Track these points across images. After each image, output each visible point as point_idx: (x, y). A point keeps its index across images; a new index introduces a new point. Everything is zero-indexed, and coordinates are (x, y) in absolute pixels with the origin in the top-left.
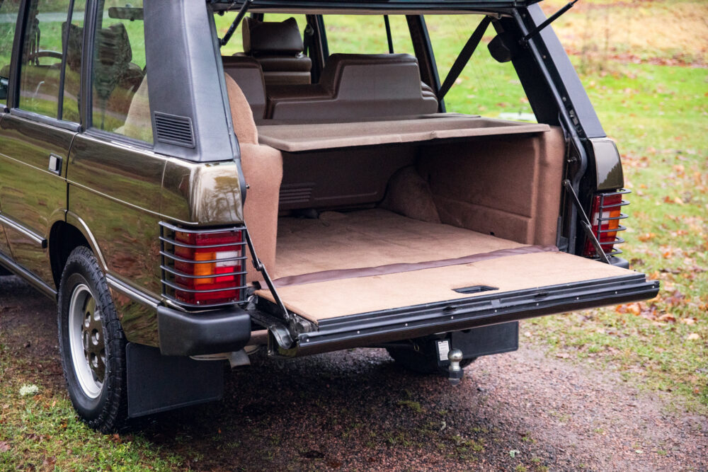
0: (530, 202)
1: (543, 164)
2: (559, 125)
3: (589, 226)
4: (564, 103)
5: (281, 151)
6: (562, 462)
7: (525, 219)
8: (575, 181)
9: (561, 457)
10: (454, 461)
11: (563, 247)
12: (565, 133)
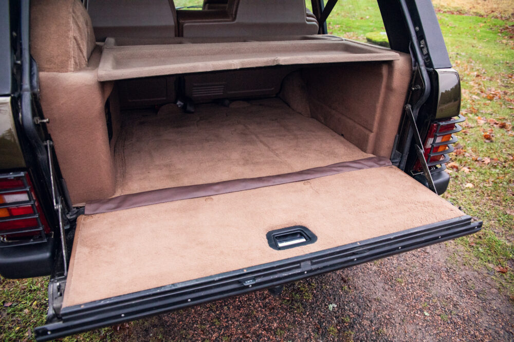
0: (374, 119)
1: (389, 89)
2: (410, 53)
3: (422, 151)
4: (417, 32)
6: (366, 323)
7: (367, 132)
8: (416, 107)
9: (367, 314)
10: (286, 310)
11: (396, 161)
12: (413, 61)
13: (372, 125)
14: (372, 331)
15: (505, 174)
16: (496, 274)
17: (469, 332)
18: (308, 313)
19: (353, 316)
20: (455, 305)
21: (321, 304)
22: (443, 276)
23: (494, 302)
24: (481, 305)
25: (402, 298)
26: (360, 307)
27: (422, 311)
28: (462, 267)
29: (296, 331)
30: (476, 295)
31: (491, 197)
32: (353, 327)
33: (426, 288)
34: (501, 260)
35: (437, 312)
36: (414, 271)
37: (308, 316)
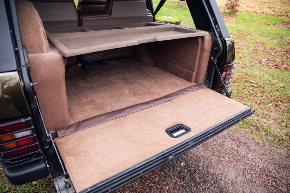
0: (195, 65)
1: (203, 49)
2: (211, 31)
3: (222, 79)
4: (214, 21)
5: (63, 56)
6: (201, 168)
7: (192, 72)
8: (216, 58)
9: (200, 164)
10: (160, 170)
11: (207, 85)
12: (213, 36)
13: (194, 68)
14: (205, 172)
15: (240, 85)
16: (250, 133)
17: (246, 162)
18: (172, 170)
19: (194, 166)
20: (237, 151)
21: (176, 164)
22: (228, 139)
23: (252, 146)
24: (247, 149)
25: (213, 153)
26: (195, 161)
27: (223, 157)
28: (235, 133)
29: (169, 181)
30: (244, 145)
31: (238, 97)
32: (195, 172)
33: (222, 146)
34: (250, 126)
35: (230, 156)
36: (215, 139)
37: (172, 171)
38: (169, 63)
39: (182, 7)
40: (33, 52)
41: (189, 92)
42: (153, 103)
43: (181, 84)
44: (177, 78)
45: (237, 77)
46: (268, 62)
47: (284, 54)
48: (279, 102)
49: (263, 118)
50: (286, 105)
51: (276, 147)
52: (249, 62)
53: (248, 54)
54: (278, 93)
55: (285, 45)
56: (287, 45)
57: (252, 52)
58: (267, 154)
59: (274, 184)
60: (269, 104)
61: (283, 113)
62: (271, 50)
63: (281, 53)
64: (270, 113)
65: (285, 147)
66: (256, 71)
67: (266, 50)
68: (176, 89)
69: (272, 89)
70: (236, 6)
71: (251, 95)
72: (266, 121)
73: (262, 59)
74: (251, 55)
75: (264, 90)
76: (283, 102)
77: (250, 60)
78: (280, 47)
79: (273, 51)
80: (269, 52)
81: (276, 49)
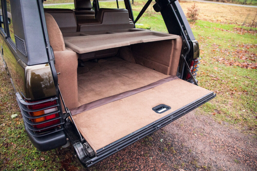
0: (169, 62)
1: (175, 49)
2: (181, 35)
4: (183, 27)
5: (77, 53)
6: (176, 143)
7: (167, 67)
9: (175, 140)
10: (144, 146)
11: (179, 77)
12: (183, 38)
13: (169, 64)
14: (180, 146)
15: (203, 79)
16: (213, 115)
17: (211, 137)
18: (153, 145)
19: (171, 142)
20: (203, 129)
21: (157, 140)
22: (196, 120)
23: (215, 125)
24: (211, 127)
25: (185, 131)
26: (172, 138)
27: (193, 134)
28: (201, 116)
29: (152, 153)
30: (209, 124)
32: (172, 146)
33: (192, 126)
34: (212, 110)
35: (199, 133)
36: (185, 121)
37: (154, 146)
38: (148, 60)
39: (151, 16)
40: (56, 50)
41: (166, 82)
42: (139, 90)
43: (159, 76)
44: (155, 72)
45: (200, 72)
46: (224, 60)
47: (236, 54)
48: (234, 91)
49: (223, 104)
50: (239, 93)
51: (234, 125)
52: (209, 61)
53: (208, 54)
54: (233, 85)
55: (236, 47)
56: (238, 47)
57: (210, 53)
58: (227, 130)
59: (233, 152)
60: (226, 93)
61: (237, 100)
62: (226, 51)
63: (234, 53)
64: (227, 100)
65: (240, 125)
66: (215, 68)
67: (222, 51)
68: (156, 80)
69: (228, 81)
70: (195, 15)
71: (212, 87)
72: (224, 106)
73: (219, 58)
74: (210, 55)
75: (222, 82)
76: (237, 91)
77: (210, 59)
78: (233, 49)
79: (228, 52)
80: (224, 53)
81: (230, 50)
